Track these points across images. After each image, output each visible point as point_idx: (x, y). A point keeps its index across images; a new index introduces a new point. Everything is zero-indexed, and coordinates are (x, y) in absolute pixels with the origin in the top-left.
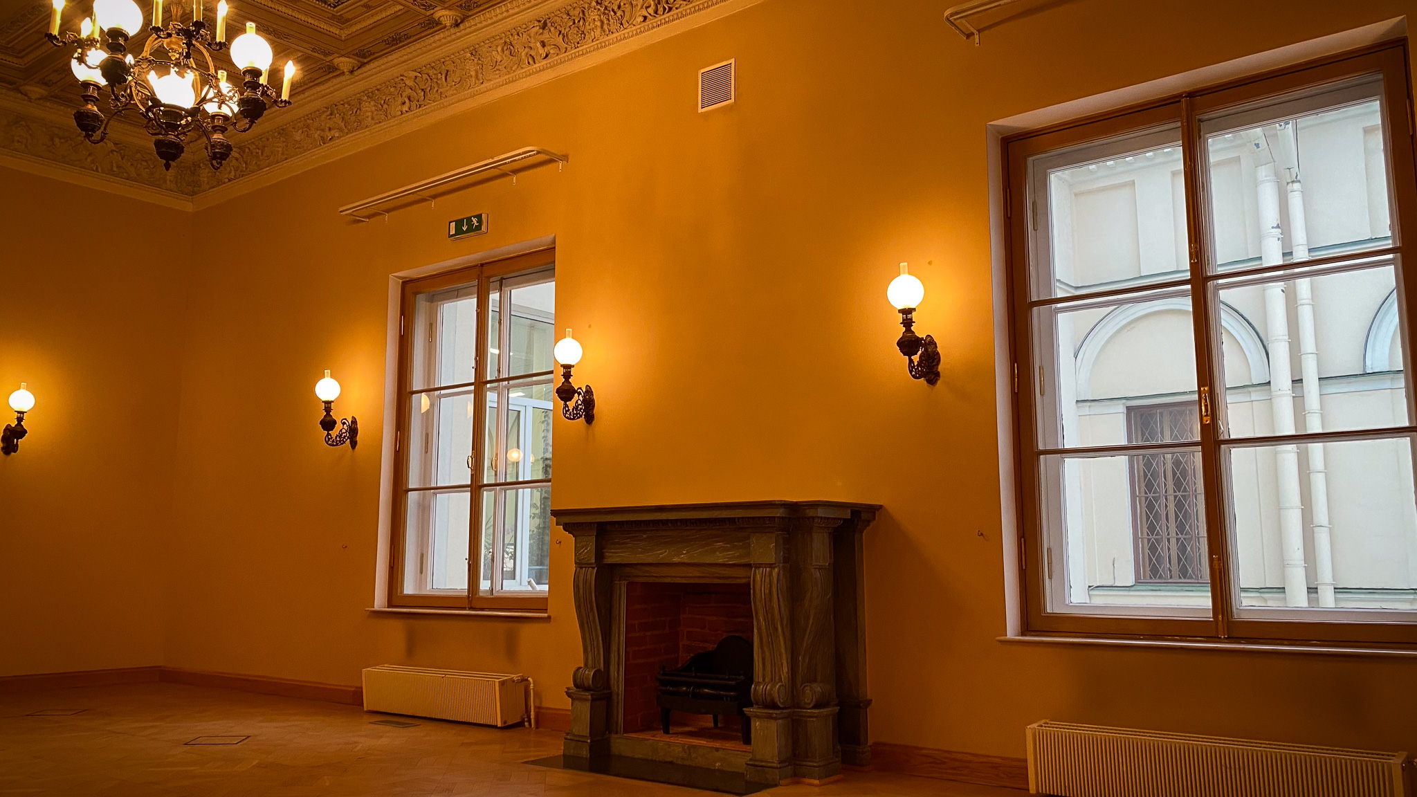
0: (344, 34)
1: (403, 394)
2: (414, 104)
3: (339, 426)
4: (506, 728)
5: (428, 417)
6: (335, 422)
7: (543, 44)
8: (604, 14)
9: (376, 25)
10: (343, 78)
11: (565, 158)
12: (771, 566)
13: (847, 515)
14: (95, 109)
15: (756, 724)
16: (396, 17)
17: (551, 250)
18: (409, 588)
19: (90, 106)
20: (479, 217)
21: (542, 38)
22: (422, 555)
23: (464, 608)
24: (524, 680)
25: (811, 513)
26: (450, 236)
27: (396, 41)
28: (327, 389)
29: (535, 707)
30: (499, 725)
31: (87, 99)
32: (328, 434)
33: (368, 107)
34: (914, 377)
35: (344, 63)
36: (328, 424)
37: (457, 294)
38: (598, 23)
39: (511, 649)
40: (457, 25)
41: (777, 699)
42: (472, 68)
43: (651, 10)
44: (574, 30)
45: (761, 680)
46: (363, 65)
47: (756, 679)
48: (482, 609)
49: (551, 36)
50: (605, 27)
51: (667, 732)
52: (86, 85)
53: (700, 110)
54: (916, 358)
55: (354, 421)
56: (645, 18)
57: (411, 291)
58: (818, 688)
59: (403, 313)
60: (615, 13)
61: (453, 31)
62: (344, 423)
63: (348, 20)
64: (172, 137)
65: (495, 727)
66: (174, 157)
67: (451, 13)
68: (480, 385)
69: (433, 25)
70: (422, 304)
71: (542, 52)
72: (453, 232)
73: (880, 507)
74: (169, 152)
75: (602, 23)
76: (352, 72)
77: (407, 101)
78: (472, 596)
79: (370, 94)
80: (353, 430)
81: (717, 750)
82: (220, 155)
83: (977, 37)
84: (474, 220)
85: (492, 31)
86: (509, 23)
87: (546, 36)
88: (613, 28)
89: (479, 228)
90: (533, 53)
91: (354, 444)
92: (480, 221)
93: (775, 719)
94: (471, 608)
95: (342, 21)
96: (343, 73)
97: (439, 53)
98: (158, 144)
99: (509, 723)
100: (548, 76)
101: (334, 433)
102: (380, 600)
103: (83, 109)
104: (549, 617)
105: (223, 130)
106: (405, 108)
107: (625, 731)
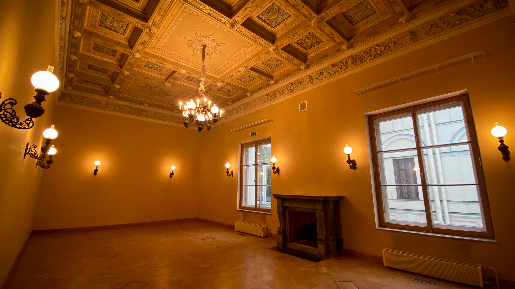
0: (230, 98)
1: (242, 166)
2: (243, 111)
3: (230, 173)
4: (264, 237)
5: (246, 170)
6: (229, 172)
7: (267, 99)
8: (279, 92)
9: (235, 97)
10: (230, 106)
11: (272, 121)
12: (321, 210)
13: (337, 199)
14: (187, 121)
15: (319, 245)
16: (239, 95)
17: (270, 138)
18: (243, 205)
19: (186, 121)
20: (256, 132)
21: (267, 98)
22: (246, 198)
23: (254, 210)
24: (267, 227)
25: (329, 199)
26: (250, 136)
27: (239, 99)
28: (227, 165)
29: (270, 233)
30: (263, 237)
31: (186, 120)
32: (228, 174)
33: (234, 111)
34: (351, 169)
35: (230, 103)
36: (228, 172)
37: (251, 147)
38: (278, 94)
39: (264, 220)
40: (251, 96)
41: (323, 240)
42: (254, 103)
43: (289, 92)
44: (274, 96)
45: (319, 235)
46: (233, 103)
47: (318, 235)
48: (258, 211)
49: (269, 97)
50: (280, 95)
51: (298, 243)
52: (185, 117)
53: (300, 111)
54: (351, 165)
55: (233, 172)
56: (288, 93)
57: (243, 146)
58: (332, 237)
59: (241, 150)
60: (282, 92)
61: (250, 97)
62: (231, 172)
63: (230, 96)
64: (201, 127)
65: (262, 237)
66: (201, 130)
67: (250, 94)
68: (256, 165)
69: (246, 96)
70: (245, 149)
71: (267, 100)
72: (251, 135)
73: (344, 196)
74: (200, 129)
75: (279, 94)
76: (231, 105)
77: (242, 110)
78: (256, 208)
79: (235, 109)
80: (232, 173)
81: (310, 249)
82: (209, 128)
83: (361, 95)
84: (255, 133)
85: (257, 96)
86: (261, 95)
87: (268, 97)
88: (281, 95)
89: (256, 134)
90: (265, 100)
91: (232, 176)
92: (256, 133)
93: (323, 244)
94: (256, 211)
95: (229, 96)
96: (229, 105)
97: (247, 101)
98: (198, 128)
99: (265, 236)
100: (269, 104)
101: (229, 174)
102: (238, 208)
103: (185, 122)
104: (272, 214)
105: (209, 123)
106: (241, 111)
107: (290, 242)
